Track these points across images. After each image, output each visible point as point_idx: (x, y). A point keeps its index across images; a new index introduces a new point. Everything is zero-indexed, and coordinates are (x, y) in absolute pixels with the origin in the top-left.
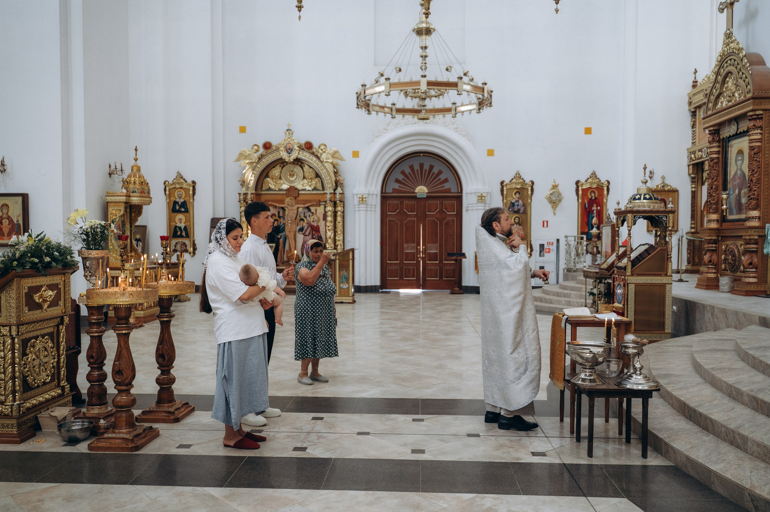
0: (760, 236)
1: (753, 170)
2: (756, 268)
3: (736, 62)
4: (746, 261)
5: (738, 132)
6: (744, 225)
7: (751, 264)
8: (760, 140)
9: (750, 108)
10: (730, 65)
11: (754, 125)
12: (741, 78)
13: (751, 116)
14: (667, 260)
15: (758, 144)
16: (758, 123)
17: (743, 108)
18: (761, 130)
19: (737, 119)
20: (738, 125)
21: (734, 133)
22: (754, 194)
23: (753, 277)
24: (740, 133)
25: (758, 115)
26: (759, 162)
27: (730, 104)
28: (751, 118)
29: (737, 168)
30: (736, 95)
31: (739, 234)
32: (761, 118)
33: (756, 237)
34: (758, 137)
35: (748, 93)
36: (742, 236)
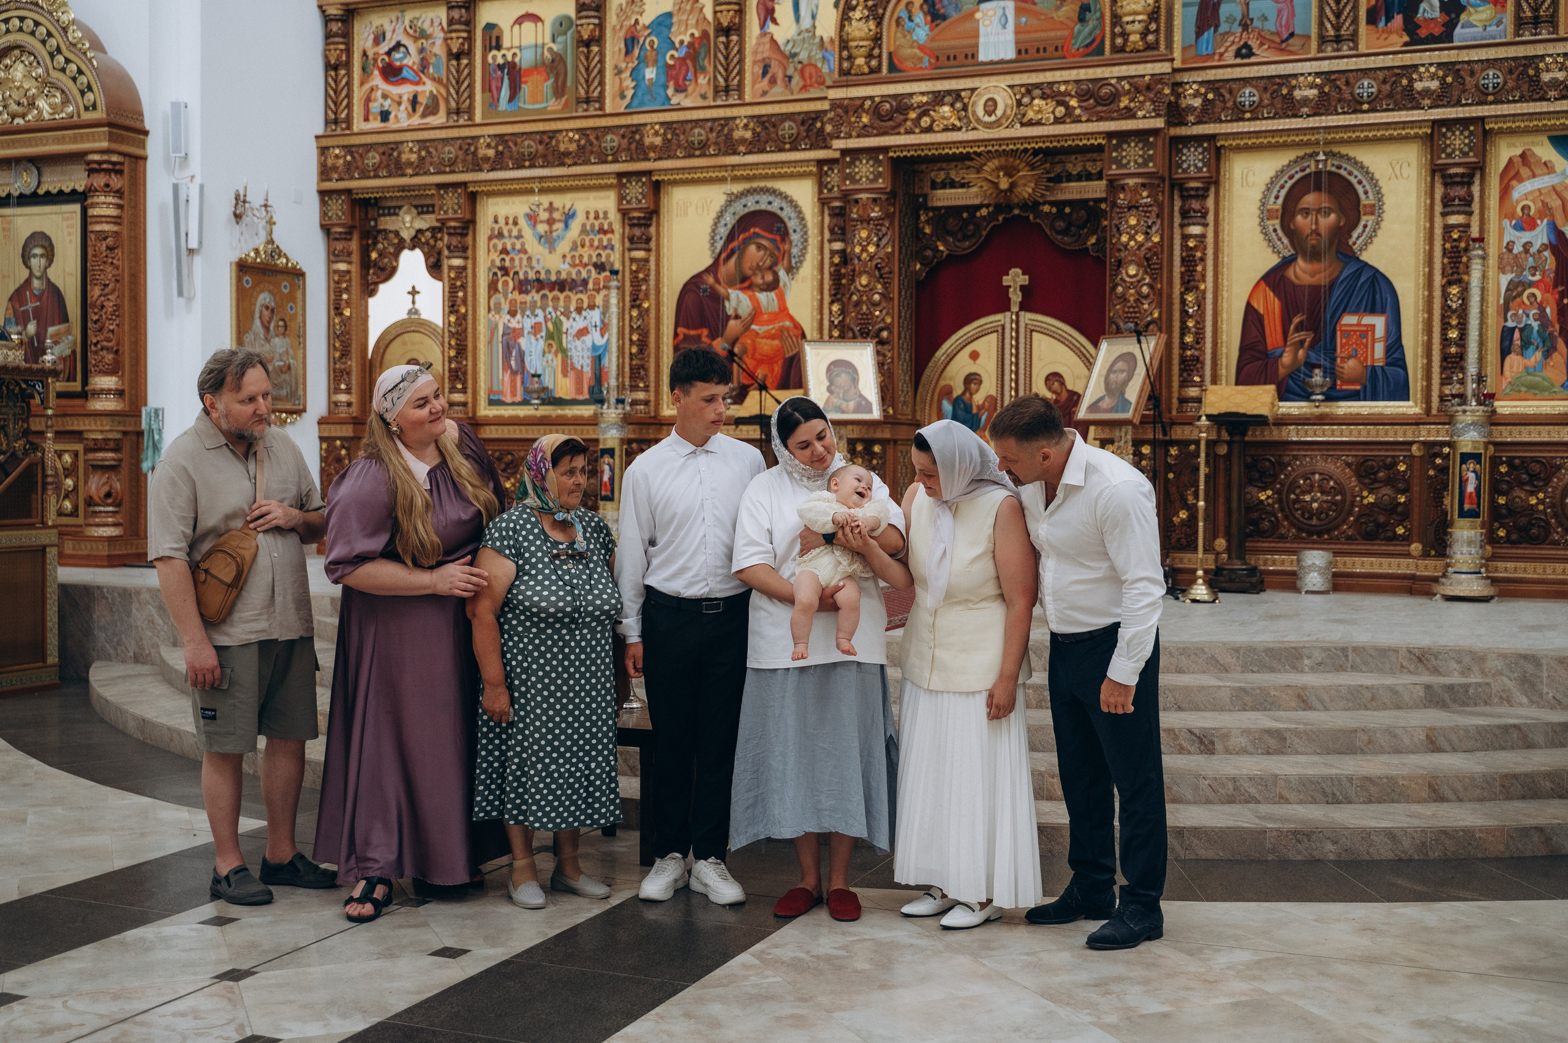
0: (125, 433)
1: (106, 286)
2: (119, 505)
3: (42, 30)
4: (98, 489)
5: (41, 192)
6: (83, 406)
7: (108, 495)
8: (117, 220)
9: (105, 144)
10: (21, 29)
11: (107, 185)
12: (63, 70)
13: (99, 163)
14: (44, 490)
15: (115, 228)
16: (116, 182)
17: (74, 139)
18: (120, 198)
19: (39, 162)
20: (40, 175)
21: (27, 191)
22: (109, 340)
23: (115, 525)
24: (48, 193)
25: (114, 164)
26: (117, 268)
27: (19, 121)
28: (95, 166)
29: (31, 273)
30: (42, 103)
31: (76, 428)
32: (120, 172)
33: (118, 436)
34: (112, 212)
35: (86, 109)
36: (80, 433)
